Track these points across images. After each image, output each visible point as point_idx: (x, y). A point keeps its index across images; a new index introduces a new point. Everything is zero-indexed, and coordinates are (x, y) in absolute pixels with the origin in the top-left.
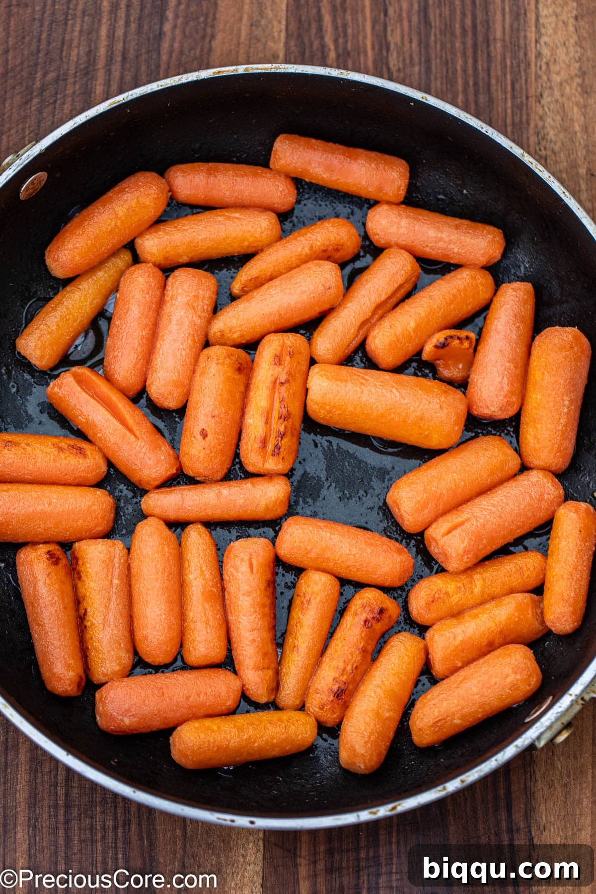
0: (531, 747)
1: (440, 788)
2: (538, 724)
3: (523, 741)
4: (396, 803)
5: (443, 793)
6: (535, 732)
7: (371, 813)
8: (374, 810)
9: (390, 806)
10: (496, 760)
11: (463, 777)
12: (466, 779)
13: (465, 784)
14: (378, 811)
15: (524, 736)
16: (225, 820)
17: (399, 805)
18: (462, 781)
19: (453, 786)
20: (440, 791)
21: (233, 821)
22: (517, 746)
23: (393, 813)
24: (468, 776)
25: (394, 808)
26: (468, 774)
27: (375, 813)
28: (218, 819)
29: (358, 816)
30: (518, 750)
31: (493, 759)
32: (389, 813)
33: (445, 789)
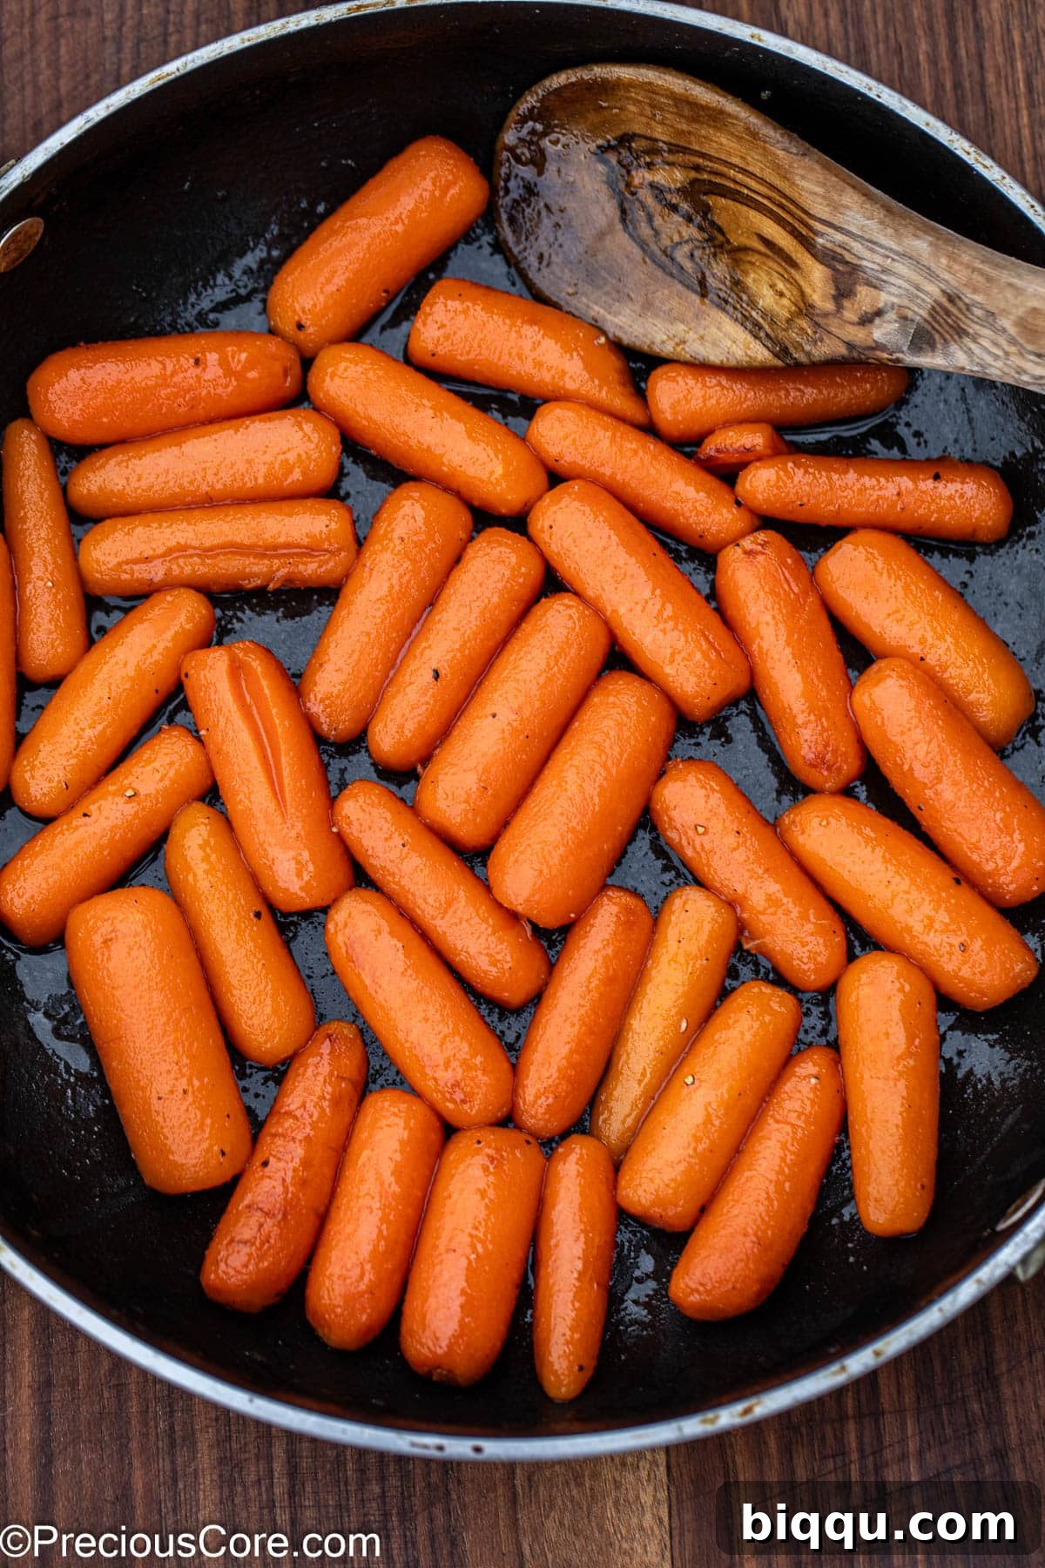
0: (1009, 1280)
1: (835, 1367)
2: (1019, 1237)
3: (991, 1271)
4: (752, 1402)
5: (840, 1376)
6: (1014, 1253)
7: (704, 1421)
8: (710, 1415)
9: (740, 1407)
10: (940, 1310)
11: (879, 1345)
12: (884, 1348)
13: (882, 1359)
14: (717, 1418)
15: (992, 1262)
16: (426, 1447)
17: (757, 1404)
18: (877, 1354)
19: (859, 1363)
20: (835, 1374)
21: (440, 1448)
22: (978, 1280)
23: (748, 1418)
24: (888, 1344)
25: (747, 1411)
26: (887, 1338)
27: (712, 1421)
28: (413, 1445)
29: (680, 1429)
30: (983, 1288)
31: (936, 1307)
32: (737, 1421)
33: (843, 1369)
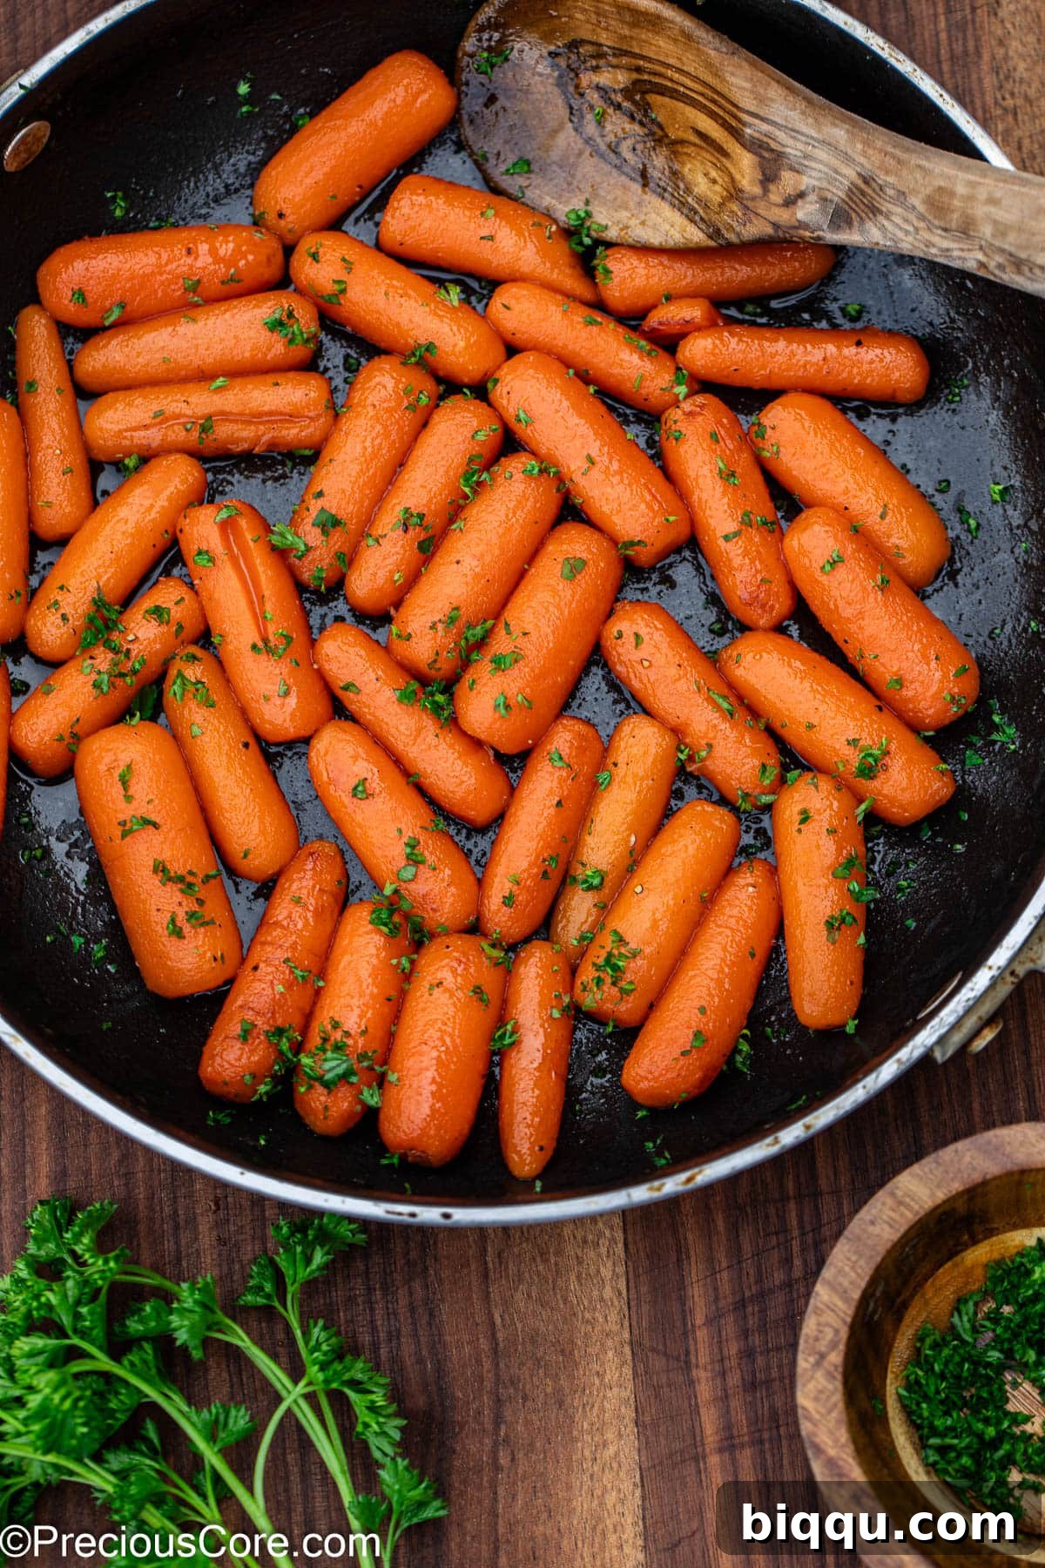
0: (926, 1059)
1: (769, 1140)
2: (935, 1022)
3: (910, 1052)
4: (696, 1170)
5: (775, 1149)
6: (930, 1035)
7: (651, 1189)
8: (656, 1184)
9: (683, 1176)
10: (864, 1087)
11: (808, 1120)
12: (813, 1122)
13: (812, 1131)
14: (663, 1185)
15: (911, 1044)
16: (400, 1214)
17: (699, 1174)
18: (808, 1127)
19: (791, 1135)
20: (768, 1145)
21: (413, 1215)
22: (899, 1061)
23: (690, 1186)
24: (816, 1118)
25: (689, 1180)
26: (816, 1114)
27: (657, 1189)
28: (388, 1212)
29: (629, 1196)
30: (903, 1067)
31: (860, 1085)
32: (681, 1188)
33: (777, 1141)
